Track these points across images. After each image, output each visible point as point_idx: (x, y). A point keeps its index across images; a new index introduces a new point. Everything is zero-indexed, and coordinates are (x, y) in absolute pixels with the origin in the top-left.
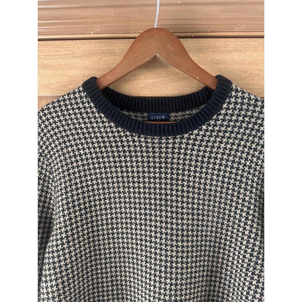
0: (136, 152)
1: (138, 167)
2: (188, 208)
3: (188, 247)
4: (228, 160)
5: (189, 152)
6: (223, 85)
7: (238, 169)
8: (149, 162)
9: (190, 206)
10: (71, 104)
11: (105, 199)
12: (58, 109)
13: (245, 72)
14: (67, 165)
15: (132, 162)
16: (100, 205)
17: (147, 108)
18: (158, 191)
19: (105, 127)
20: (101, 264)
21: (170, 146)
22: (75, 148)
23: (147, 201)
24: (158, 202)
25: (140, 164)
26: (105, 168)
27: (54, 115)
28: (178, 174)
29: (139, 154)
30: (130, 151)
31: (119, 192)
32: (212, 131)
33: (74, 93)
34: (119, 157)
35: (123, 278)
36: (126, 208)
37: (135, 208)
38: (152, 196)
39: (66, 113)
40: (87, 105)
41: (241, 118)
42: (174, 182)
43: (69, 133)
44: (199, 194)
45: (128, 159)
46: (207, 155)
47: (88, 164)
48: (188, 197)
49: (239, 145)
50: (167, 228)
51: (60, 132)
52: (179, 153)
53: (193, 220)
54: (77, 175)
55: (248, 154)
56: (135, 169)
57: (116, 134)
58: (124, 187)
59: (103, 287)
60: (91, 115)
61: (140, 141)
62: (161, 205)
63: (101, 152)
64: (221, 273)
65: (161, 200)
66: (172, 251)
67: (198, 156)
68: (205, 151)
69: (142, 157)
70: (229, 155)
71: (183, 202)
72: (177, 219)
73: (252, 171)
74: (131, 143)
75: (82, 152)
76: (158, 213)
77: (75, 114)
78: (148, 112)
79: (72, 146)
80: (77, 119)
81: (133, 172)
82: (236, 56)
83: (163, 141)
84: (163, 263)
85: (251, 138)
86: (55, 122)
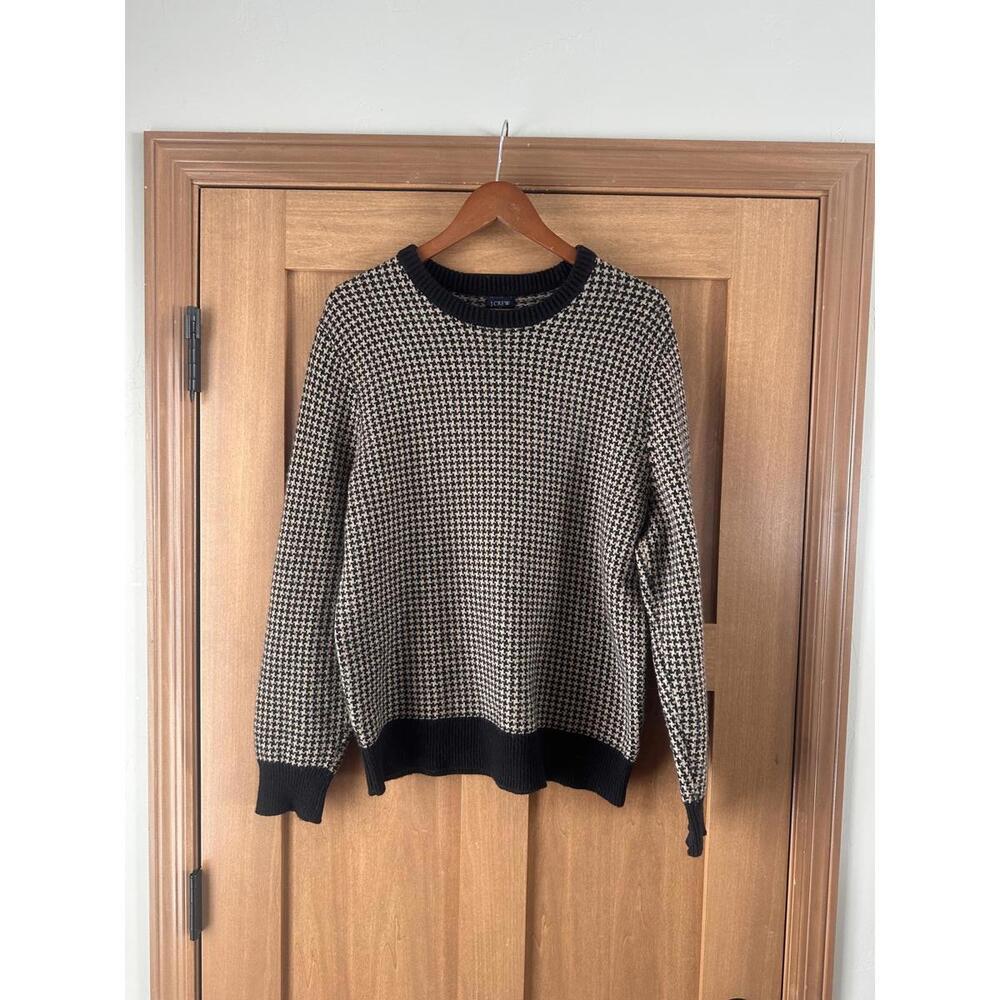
0: (470, 349)
1: (473, 370)
2: (539, 424)
3: (539, 473)
4: (591, 360)
5: (541, 349)
6: (584, 258)
7: (604, 371)
8: (487, 363)
9: (542, 421)
10: (381, 283)
11: (428, 415)
12: (361, 289)
13: (617, 241)
14: (376, 367)
15: (464, 363)
16: (422, 423)
17: (485, 289)
18: (500, 403)
19: (427, 315)
20: (422, 507)
21: (516, 341)
22: (386, 344)
23: (486, 417)
24: (500, 417)
25: (476, 366)
26: (428, 372)
27: (356, 297)
28: (526, 380)
29: (474, 352)
30: (462, 349)
31: (448, 406)
32: (571, 320)
33: (386, 267)
34: (447, 356)
35: (452, 528)
36: (456, 428)
37: (470, 428)
38: (493, 410)
39: (373, 294)
40: (403, 284)
41: (607, 304)
42: (522, 390)
43: (377, 322)
44: (554, 406)
45: (460, 359)
46: (565, 353)
47: (405, 367)
48: (540, 410)
49: (605, 339)
50: (511, 450)
51: (365, 322)
52: (528, 351)
53: (546, 439)
54: (391, 381)
55: (617, 351)
56: (469, 374)
57: (443, 325)
58: (454, 399)
59: (424, 540)
60: (408, 298)
61: (475, 335)
62: (504, 421)
63: (423, 350)
64: (583, 516)
65: (504, 414)
66: (518, 478)
67: (553, 354)
68: (562, 348)
69: (479, 356)
70: (593, 353)
71: (532, 416)
72: (525, 437)
73: (621, 374)
74: (463, 338)
75: (396, 349)
76: (500, 431)
77: (387, 296)
78: (487, 295)
79: (382, 341)
80: (389, 303)
81: (466, 378)
82: (605, 220)
83: (507, 335)
84: (507, 494)
85: (621, 330)
86: (357, 308)
